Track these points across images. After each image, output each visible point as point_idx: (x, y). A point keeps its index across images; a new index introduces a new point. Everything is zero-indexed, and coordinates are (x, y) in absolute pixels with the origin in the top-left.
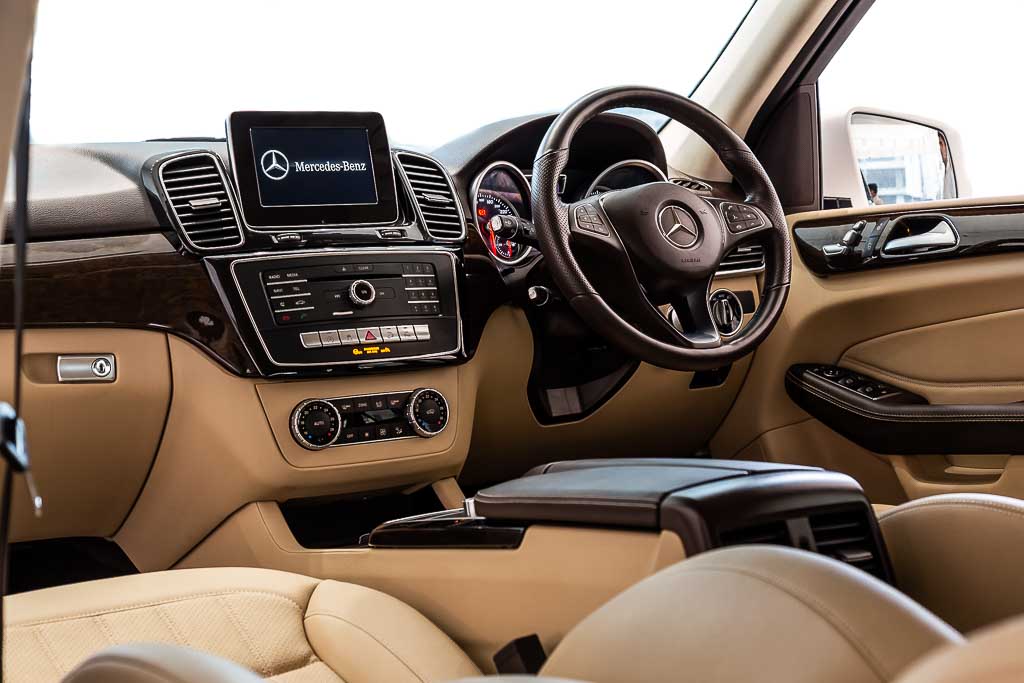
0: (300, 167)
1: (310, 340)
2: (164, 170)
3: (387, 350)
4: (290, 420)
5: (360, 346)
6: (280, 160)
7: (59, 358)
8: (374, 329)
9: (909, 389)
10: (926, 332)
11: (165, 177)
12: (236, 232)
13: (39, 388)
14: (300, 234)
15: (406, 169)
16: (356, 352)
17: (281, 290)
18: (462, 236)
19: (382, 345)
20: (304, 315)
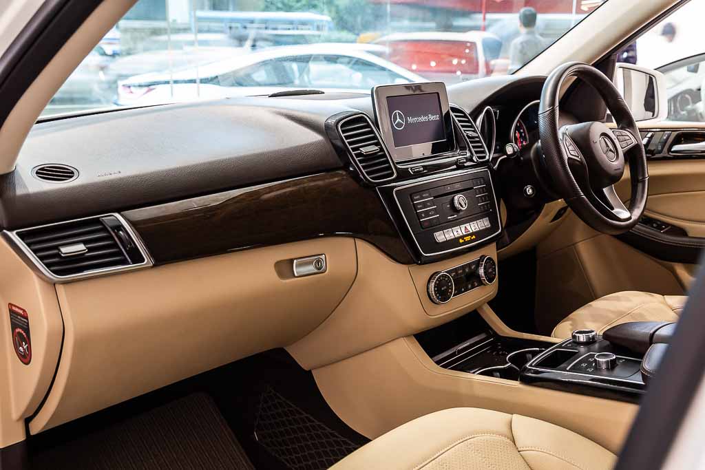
0: (410, 120)
1: (440, 237)
2: (341, 127)
3: (474, 237)
4: (428, 289)
5: (462, 237)
6: (401, 117)
7: (295, 261)
8: (467, 225)
9: (675, 224)
10: (687, 196)
11: (344, 132)
12: (390, 168)
13: (286, 283)
14: (423, 166)
15: (456, 116)
16: (461, 241)
17: (421, 206)
18: (487, 158)
19: (471, 234)
20: (435, 221)
